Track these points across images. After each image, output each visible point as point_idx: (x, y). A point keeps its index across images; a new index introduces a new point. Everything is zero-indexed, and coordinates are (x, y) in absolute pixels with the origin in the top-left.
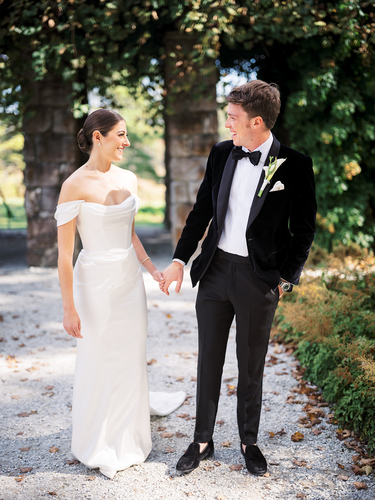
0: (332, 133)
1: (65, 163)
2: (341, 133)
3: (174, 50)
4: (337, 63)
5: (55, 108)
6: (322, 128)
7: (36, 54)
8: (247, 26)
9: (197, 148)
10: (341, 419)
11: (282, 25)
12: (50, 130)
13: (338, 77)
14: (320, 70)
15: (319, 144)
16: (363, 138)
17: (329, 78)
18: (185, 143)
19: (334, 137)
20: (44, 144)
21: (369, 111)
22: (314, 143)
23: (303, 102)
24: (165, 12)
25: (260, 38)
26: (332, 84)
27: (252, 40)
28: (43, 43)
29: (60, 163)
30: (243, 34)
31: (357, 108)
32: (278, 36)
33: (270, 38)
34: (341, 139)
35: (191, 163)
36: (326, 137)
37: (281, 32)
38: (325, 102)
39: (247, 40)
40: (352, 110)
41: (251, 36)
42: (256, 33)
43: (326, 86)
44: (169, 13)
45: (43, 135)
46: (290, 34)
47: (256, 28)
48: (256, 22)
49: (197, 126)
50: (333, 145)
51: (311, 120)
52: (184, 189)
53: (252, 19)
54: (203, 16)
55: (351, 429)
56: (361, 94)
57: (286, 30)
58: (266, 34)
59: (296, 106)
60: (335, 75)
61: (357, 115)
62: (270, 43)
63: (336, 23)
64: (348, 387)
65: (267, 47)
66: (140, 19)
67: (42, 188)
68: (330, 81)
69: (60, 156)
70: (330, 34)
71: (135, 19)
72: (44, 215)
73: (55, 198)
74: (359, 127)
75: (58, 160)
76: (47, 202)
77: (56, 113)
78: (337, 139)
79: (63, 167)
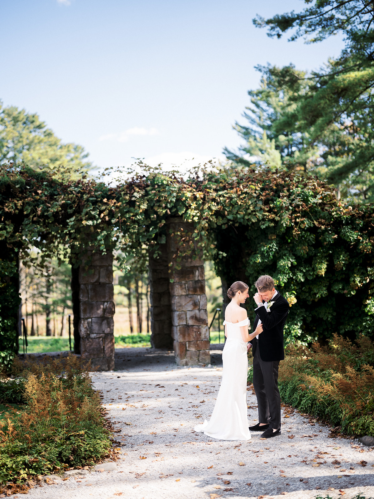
0: (279, 279)
1: (107, 302)
2: (283, 279)
3: (180, 231)
4: (278, 236)
5: (101, 267)
7: (99, 237)
8: (223, 216)
9: (191, 289)
10: (302, 409)
11: (244, 215)
12: (98, 281)
13: (279, 245)
14: (268, 241)
16: (296, 281)
17: (274, 246)
18: (184, 286)
19: (279, 282)
20: (94, 290)
21: (299, 264)
23: (259, 260)
24: (174, 210)
25: (231, 222)
26: (275, 249)
27: (227, 223)
28: (102, 230)
29: (104, 302)
30: (221, 221)
31: (292, 263)
32: (242, 220)
33: (237, 222)
34: (284, 283)
35: (188, 299)
37: (243, 218)
38: (272, 260)
39: (224, 224)
40: (290, 265)
41: (225, 221)
42: (229, 220)
43: (272, 251)
45: (93, 284)
46: (249, 220)
47: (229, 217)
48: (228, 213)
49: (191, 275)
50: (279, 286)
52: (184, 316)
54: (198, 212)
55: (307, 413)
56: (294, 255)
57: (246, 217)
58: (235, 220)
59: (255, 263)
60: (276, 244)
61: (293, 268)
62: (237, 225)
63: (276, 214)
64: (304, 397)
65: (236, 227)
66: (159, 213)
67: (91, 318)
70: (273, 220)
71: (156, 213)
72: (93, 336)
73: (100, 325)
74: (294, 274)
75: (103, 300)
76: (95, 327)
77: (102, 270)
78: (281, 283)
79: (106, 304)
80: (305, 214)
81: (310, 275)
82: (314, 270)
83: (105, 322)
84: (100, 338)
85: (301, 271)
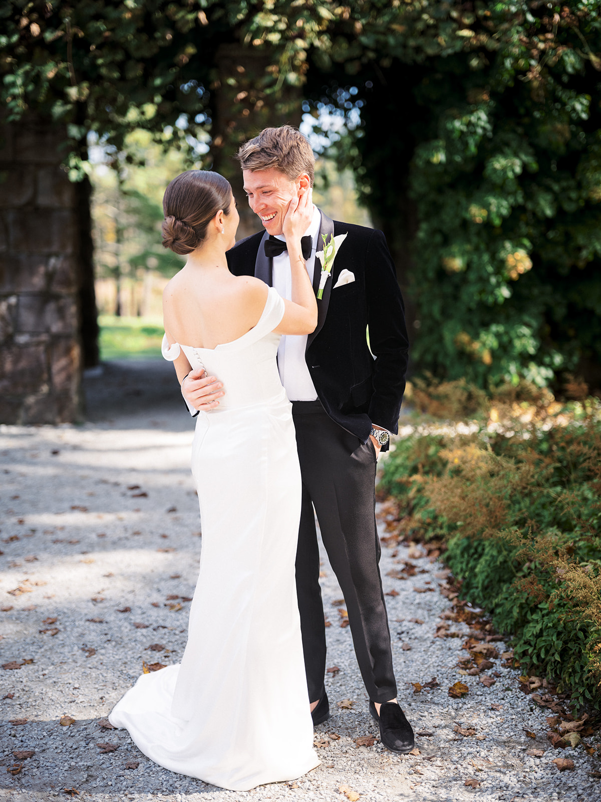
0: (486, 206)
1: (57, 255)
2: (499, 206)
3: (233, 73)
4: (493, 95)
5: (39, 166)
6: (470, 197)
7: (9, 79)
8: (351, 37)
10: (526, 660)
11: (406, 36)
12: (32, 202)
13: (493, 117)
14: (466, 106)
15: (466, 224)
16: (534, 214)
17: (481, 118)
19: (489, 211)
20: (22, 224)
21: (544, 170)
22: (457, 222)
23: (440, 157)
24: (218, 14)
25: (371, 55)
26: (484, 129)
27: (359, 58)
28: (20, 60)
29: (49, 256)
30: (344, 50)
31: (524, 166)
32: (399, 52)
33: (387, 56)
34: (500, 216)
36: (477, 213)
37: (405, 46)
38: (473, 158)
39: (350, 60)
40: (518, 170)
41: (356, 52)
42: (365, 48)
43: (475, 133)
44: (226, 15)
45: (19, 209)
46: (418, 49)
47: (364, 40)
48: (365, 30)
50: (487, 224)
51: (452, 186)
53: (358, 25)
54: (280, 21)
55: (542, 676)
56: (531, 145)
57: (412, 43)
58: (381, 49)
59: (429, 163)
60: (489, 115)
61: (525, 178)
62: (386, 63)
63: (490, 33)
64: (535, 609)
65: (382, 69)
66: (179, 25)
67: (18, 296)
68: (482, 123)
69: (49, 243)
70: (481, 50)
71: (171, 24)
72: (22, 339)
73: (40, 312)
74: (529, 196)
75: (46, 250)
76: (28, 319)
77: (42, 174)
78: (493, 216)
79: (53, 261)
80: (565, 37)
81: (570, 199)
82: (579, 186)
83: (51, 307)
84: (38, 344)
85: (548, 189)
